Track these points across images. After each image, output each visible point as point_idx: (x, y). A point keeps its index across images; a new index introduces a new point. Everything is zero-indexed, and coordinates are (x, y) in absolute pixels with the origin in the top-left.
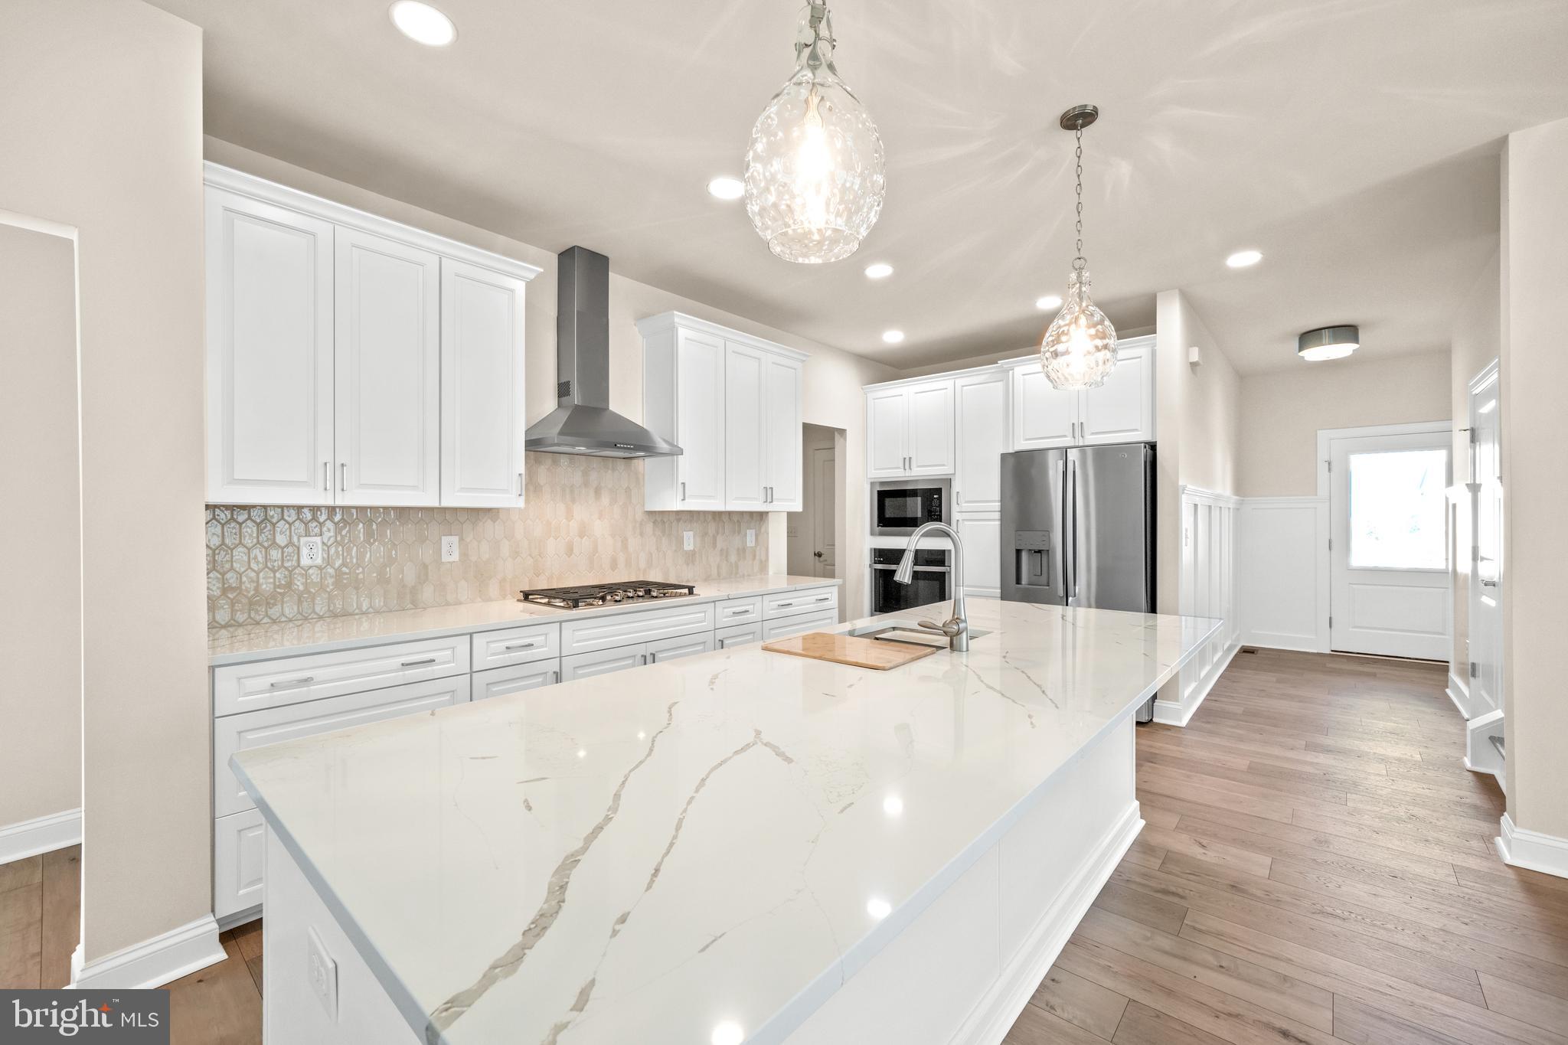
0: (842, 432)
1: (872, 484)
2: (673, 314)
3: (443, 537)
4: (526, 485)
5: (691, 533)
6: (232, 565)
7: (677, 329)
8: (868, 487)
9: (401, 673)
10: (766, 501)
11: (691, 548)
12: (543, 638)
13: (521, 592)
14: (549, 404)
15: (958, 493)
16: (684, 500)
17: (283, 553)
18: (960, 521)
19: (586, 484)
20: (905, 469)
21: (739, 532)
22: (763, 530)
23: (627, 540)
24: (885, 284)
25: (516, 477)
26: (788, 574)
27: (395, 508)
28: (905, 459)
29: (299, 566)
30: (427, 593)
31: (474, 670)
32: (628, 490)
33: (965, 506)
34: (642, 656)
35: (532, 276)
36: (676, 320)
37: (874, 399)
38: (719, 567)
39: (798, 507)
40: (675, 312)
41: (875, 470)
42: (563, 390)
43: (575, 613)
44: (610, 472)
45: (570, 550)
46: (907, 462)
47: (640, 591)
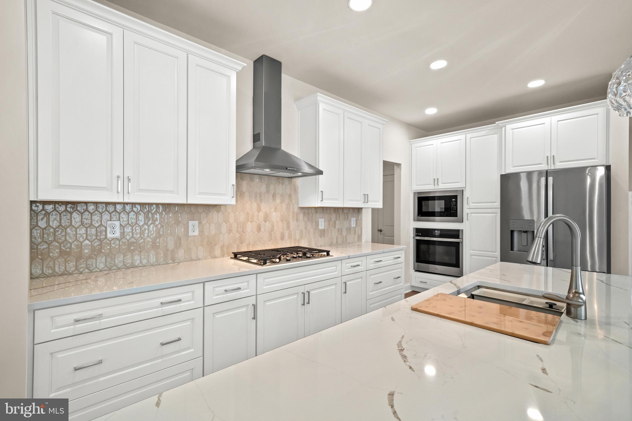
0: (399, 165)
1: (414, 193)
2: (317, 94)
3: (189, 222)
4: (236, 191)
5: (323, 220)
6: (66, 238)
7: (319, 104)
8: (412, 195)
9: (160, 309)
10: (365, 202)
11: (323, 228)
12: (246, 284)
13: (233, 253)
14: (248, 146)
15: (468, 198)
16: (322, 201)
17: (97, 230)
18: (469, 214)
19: (268, 191)
20: (435, 185)
21: (348, 219)
22: (359, 218)
23: (289, 223)
24: (441, 72)
25: (230, 186)
26: (372, 242)
27: (163, 205)
28: (434, 179)
29: (106, 238)
30: (181, 254)
31: (205, 305)
32: (290, 196)
33: (472, 205)
34: (302, 293)
35: (240, 68)
36: (319, 98)
37: (416, 147)
38: (337, 237)
39: (380, 205)
40: (318, 93)
41: (417, 185)
42: (256, 138)
43: (264, 267)
44: (281, 185)
45: (259, 229)
46: (436, 181)
47: (300, 254)
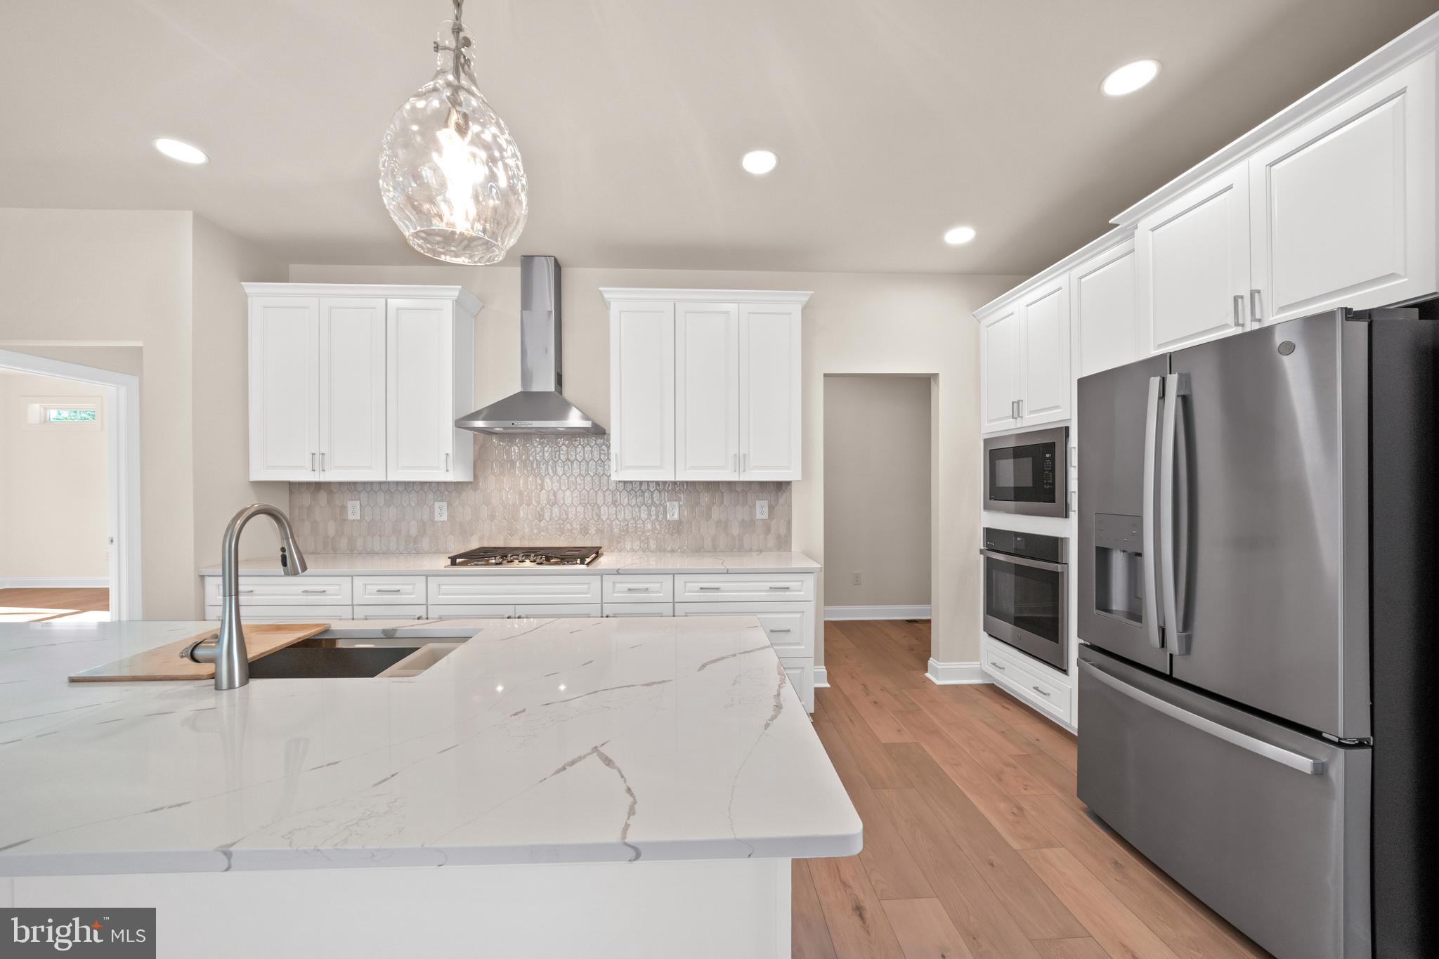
0: (935, 378)
1: (984, 441)
2: (600, 291)
3: (436, 503)
5: (676, 503)
7: (610, 304)
8: (981, 447)
10: (738, 470)
11: (676, 518)
12: (411, 587)
15: (1073, 448)
16: (617, 471)
20: (1015, 418)
21: (744, 503)
22: (781, 503)
25: (444, 457)
28: (1013, 403)
30: (425, 543)
35: (457, 294)
36: (606, 294)
38: (714, 539)
40: (602, 289)
41: (991, 420)
46: (1016, 408)
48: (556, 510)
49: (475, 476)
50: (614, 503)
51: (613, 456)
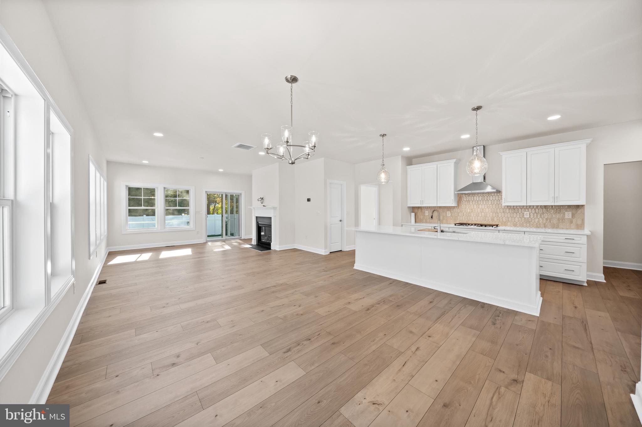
48: (483, 213)
49: (458, 205)
50: (503, 212)
51: (503, 198)
